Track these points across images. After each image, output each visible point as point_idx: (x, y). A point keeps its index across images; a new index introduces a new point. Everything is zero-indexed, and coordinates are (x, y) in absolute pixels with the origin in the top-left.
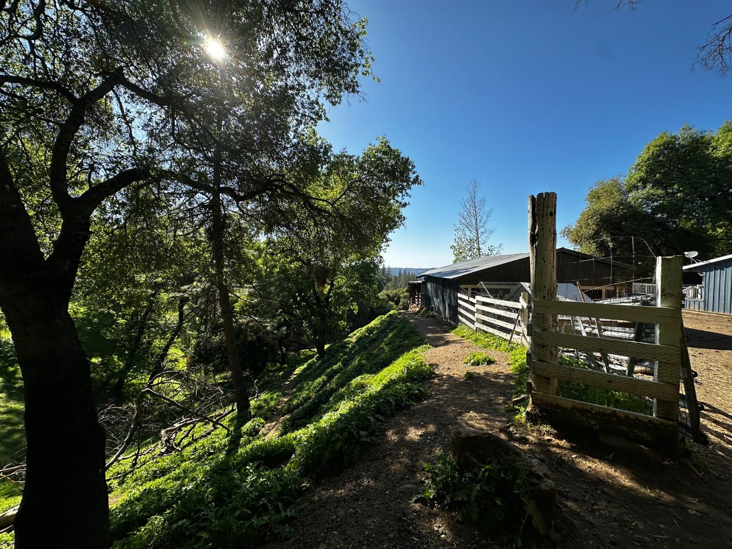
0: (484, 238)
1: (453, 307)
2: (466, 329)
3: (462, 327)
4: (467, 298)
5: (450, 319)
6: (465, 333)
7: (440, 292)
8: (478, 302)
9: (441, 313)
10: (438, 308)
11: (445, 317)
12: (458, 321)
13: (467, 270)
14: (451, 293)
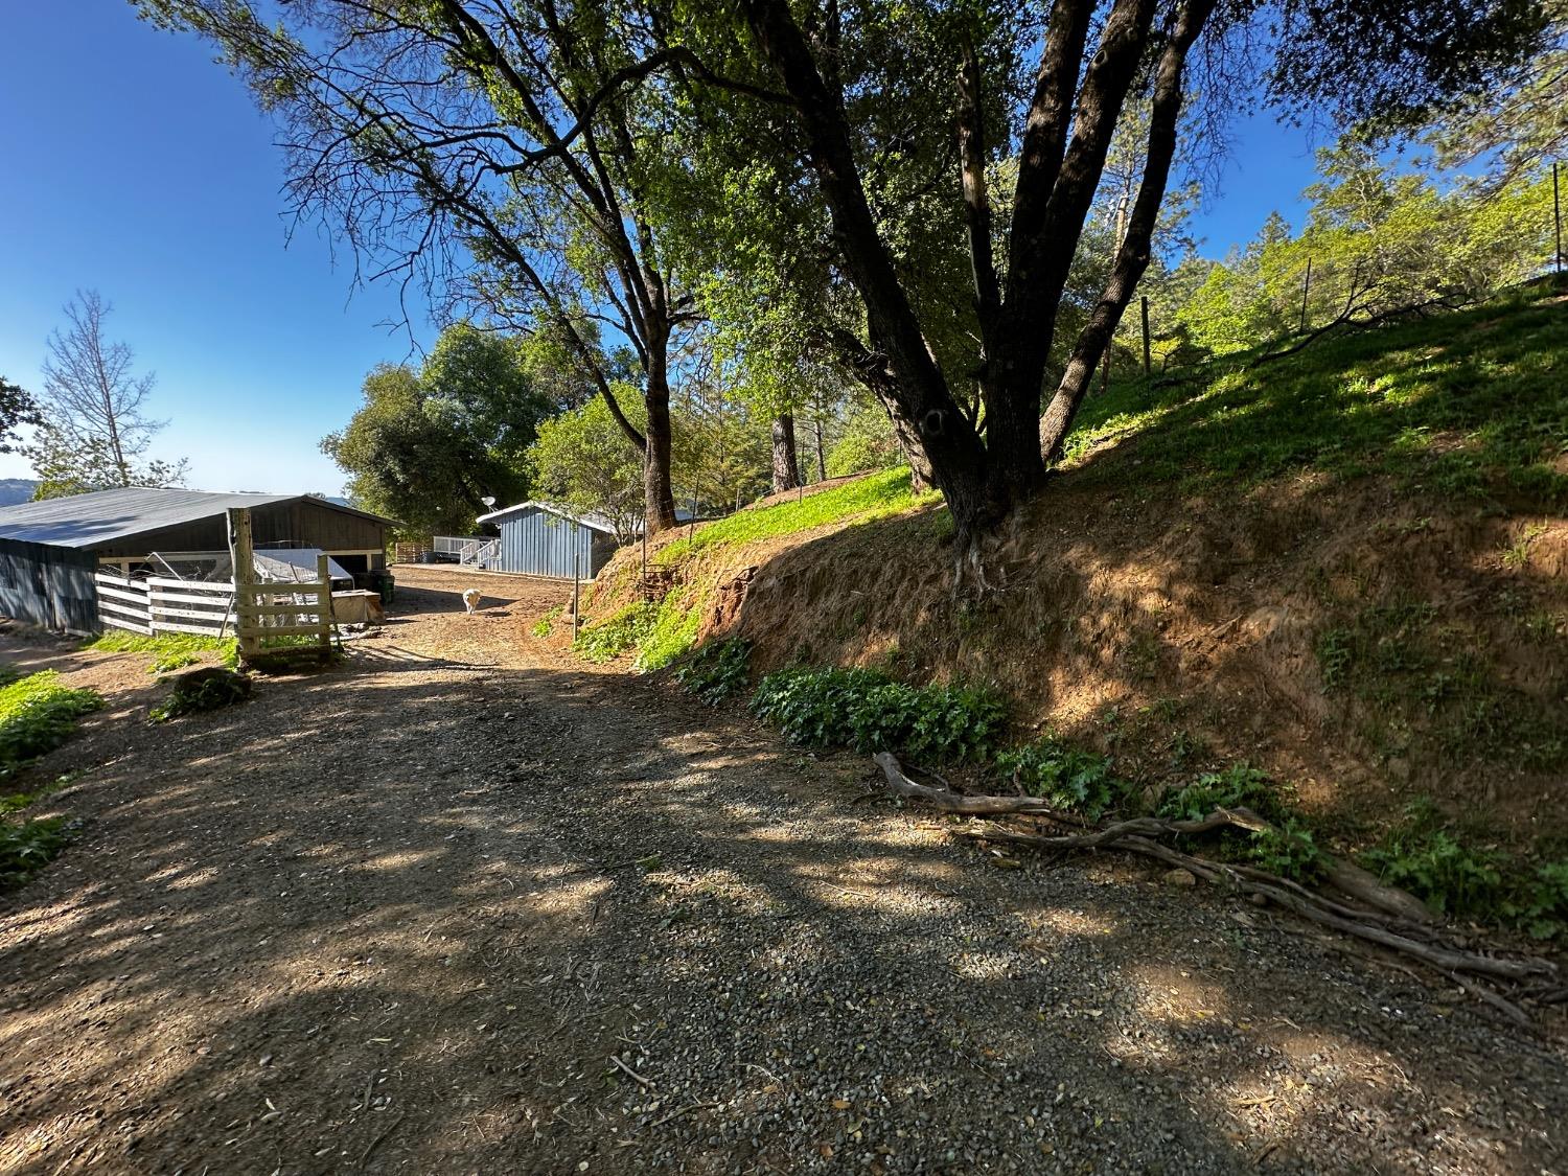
0: (136, 442)
1: (80, 602)
2: (128, 636)
3: (117, 634)
4: (123, 582)
5: (73, 626)
6: (128, 642)
7: (20, 572)
8: (153, 588)
9: (32, 620)
10: (21, 609)
11: (53, 625)
12: (103, 626)
13: (106, 525)
14: (67, 575)
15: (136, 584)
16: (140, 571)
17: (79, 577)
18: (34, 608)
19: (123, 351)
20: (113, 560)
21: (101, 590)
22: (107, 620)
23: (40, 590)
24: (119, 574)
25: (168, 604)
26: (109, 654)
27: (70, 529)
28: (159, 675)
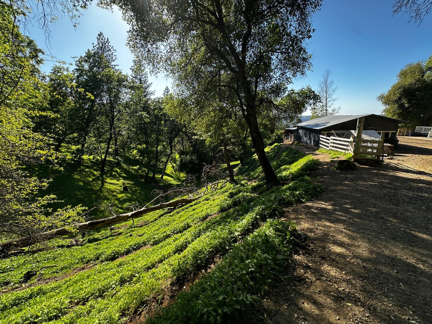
0: (330, 104)
1: (316, 141)
2: (324, 150)
3: (322, 149)
4: (325, 137)
5: (314, 146)
6: (324, 151)
7: (307, 134)
8: (331, 139)
9: (308, 144)
10: (306, 142)
11: (311, 146)
12: (320, 147)
13: (323, 124)
14: (315, 135)
15: (328, 138)
16: (329, 135)
17: (317, 136)
18: (308, 142)
19: (332, 82)
20: (324, 132)
21: (321, 139)
22: (321, 145)
23: (310, 138)
24: (324, 135)
25: (334, 143)
26: (320, 153)
27: (317, 125)
28: (331, 159)
